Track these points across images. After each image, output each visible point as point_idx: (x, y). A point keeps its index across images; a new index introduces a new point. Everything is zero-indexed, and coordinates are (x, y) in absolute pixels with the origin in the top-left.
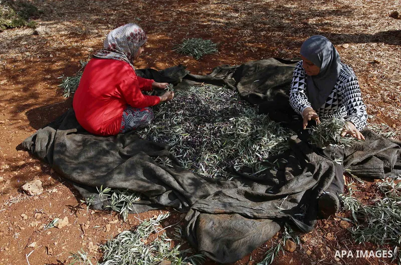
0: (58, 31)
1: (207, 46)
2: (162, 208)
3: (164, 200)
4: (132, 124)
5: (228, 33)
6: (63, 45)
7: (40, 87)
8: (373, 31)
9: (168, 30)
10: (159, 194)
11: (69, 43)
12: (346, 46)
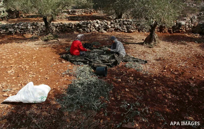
0: (63, 40)
1: (98, 44)
2: (88, 64)
3: (88, 63)
4: (82, 54)
5: (103, 42)
6: (65, 43)
7: (61, 50)
8: (137, 42)
9: (89, 41)
10: (87, 62)
11: (66, 42)
12: (130, 45)
